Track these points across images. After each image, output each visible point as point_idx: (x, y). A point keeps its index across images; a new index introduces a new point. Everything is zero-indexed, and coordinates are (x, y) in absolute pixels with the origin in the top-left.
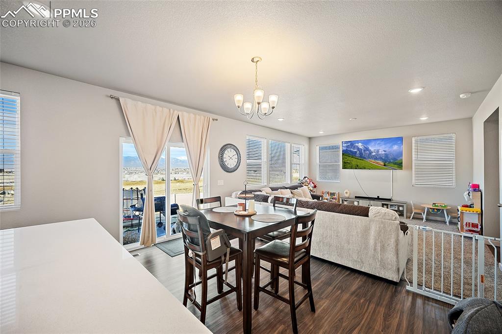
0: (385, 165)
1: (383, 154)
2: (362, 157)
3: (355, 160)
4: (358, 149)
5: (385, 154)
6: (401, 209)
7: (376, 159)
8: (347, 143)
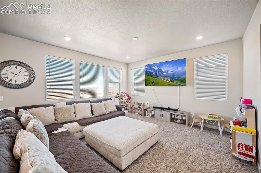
0: (172, 82)
1: (170, 74)
2: (156, 76)
3: (152, 78)
4: (154, 70)
5: (172, 74)
6: (184, 118)
7: (166, 77)
8: (146, 66)
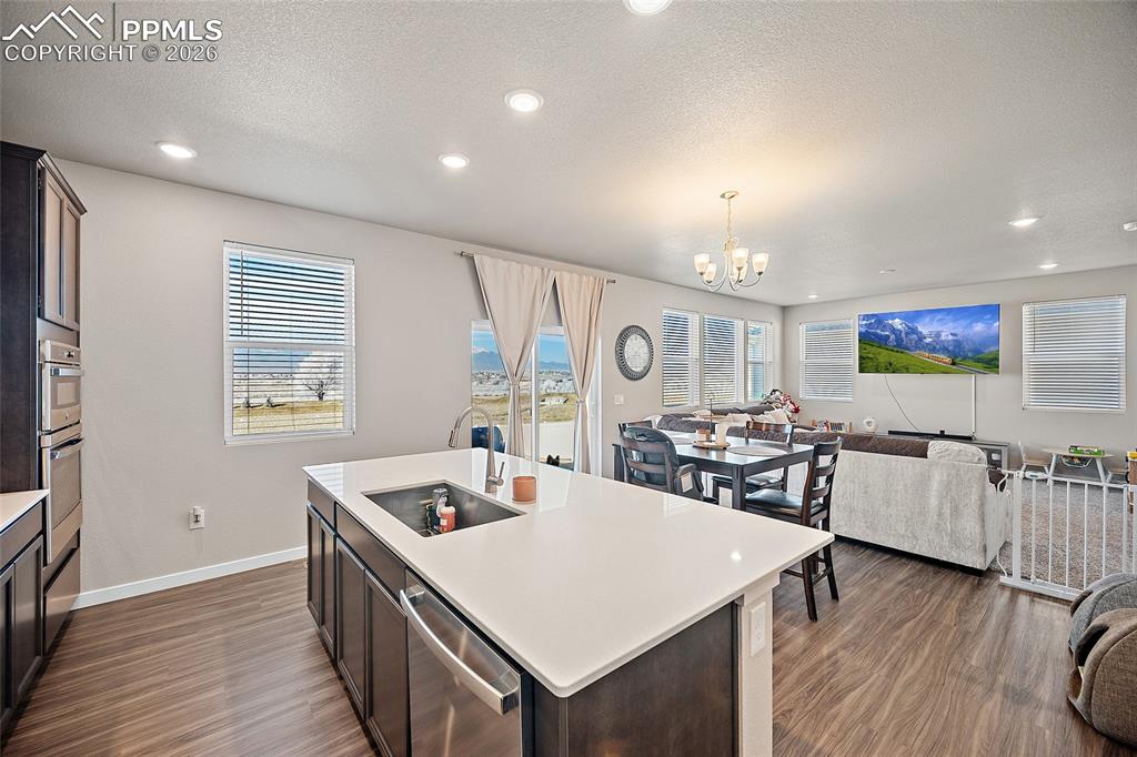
0: (953, 364)
1: (948, 341)
2: (901, 347)
3: (885, 352)
4: (893, 330)
5: (955, 341)
6: (995, 457)
7: (934, 350)
8: (867, 317)
